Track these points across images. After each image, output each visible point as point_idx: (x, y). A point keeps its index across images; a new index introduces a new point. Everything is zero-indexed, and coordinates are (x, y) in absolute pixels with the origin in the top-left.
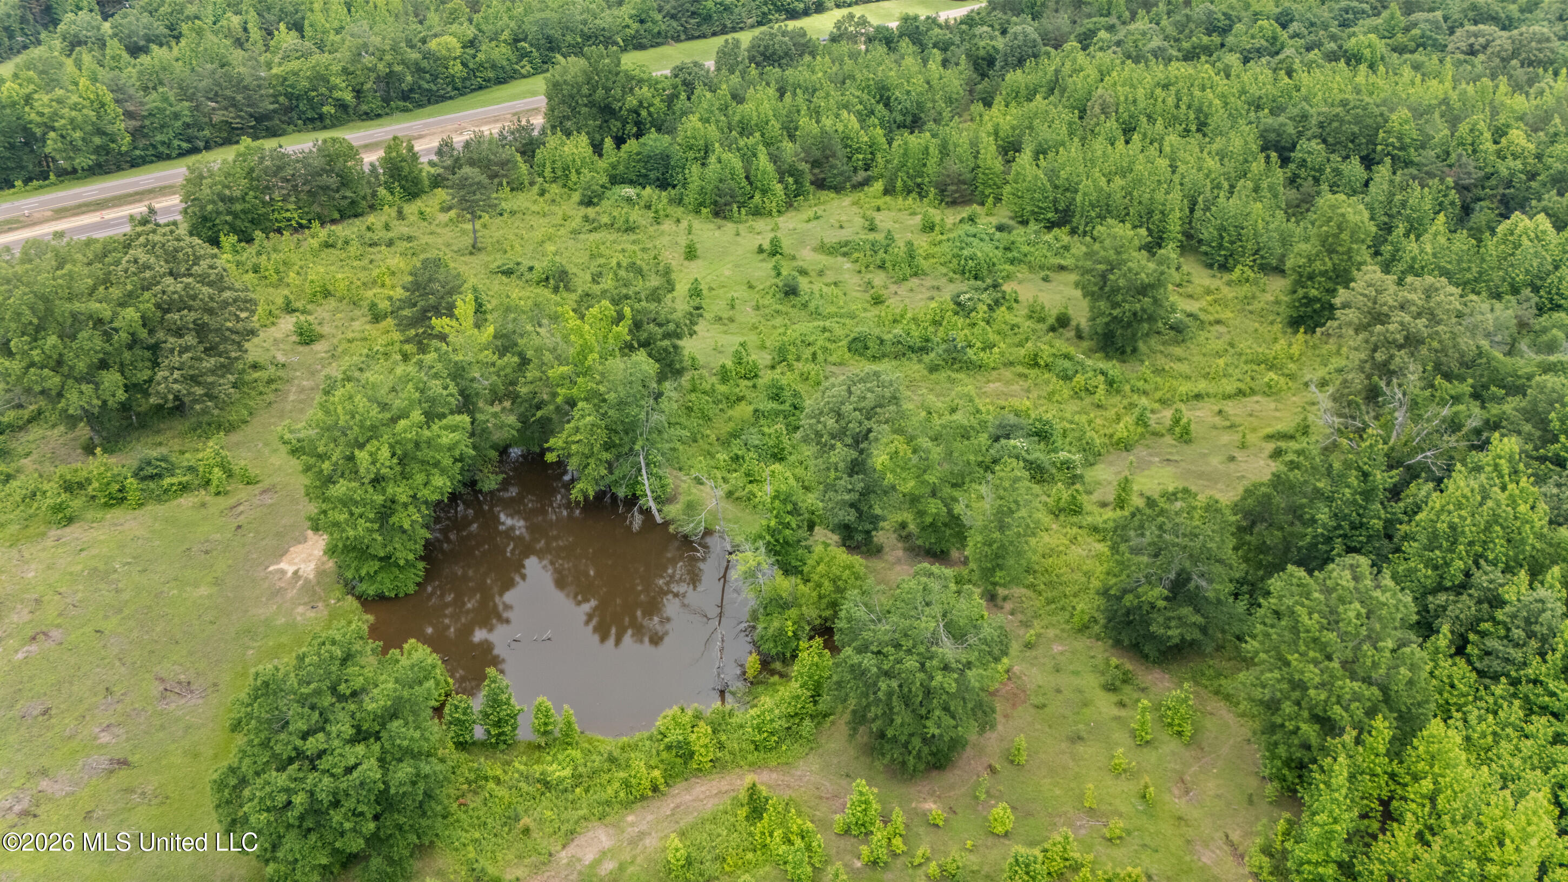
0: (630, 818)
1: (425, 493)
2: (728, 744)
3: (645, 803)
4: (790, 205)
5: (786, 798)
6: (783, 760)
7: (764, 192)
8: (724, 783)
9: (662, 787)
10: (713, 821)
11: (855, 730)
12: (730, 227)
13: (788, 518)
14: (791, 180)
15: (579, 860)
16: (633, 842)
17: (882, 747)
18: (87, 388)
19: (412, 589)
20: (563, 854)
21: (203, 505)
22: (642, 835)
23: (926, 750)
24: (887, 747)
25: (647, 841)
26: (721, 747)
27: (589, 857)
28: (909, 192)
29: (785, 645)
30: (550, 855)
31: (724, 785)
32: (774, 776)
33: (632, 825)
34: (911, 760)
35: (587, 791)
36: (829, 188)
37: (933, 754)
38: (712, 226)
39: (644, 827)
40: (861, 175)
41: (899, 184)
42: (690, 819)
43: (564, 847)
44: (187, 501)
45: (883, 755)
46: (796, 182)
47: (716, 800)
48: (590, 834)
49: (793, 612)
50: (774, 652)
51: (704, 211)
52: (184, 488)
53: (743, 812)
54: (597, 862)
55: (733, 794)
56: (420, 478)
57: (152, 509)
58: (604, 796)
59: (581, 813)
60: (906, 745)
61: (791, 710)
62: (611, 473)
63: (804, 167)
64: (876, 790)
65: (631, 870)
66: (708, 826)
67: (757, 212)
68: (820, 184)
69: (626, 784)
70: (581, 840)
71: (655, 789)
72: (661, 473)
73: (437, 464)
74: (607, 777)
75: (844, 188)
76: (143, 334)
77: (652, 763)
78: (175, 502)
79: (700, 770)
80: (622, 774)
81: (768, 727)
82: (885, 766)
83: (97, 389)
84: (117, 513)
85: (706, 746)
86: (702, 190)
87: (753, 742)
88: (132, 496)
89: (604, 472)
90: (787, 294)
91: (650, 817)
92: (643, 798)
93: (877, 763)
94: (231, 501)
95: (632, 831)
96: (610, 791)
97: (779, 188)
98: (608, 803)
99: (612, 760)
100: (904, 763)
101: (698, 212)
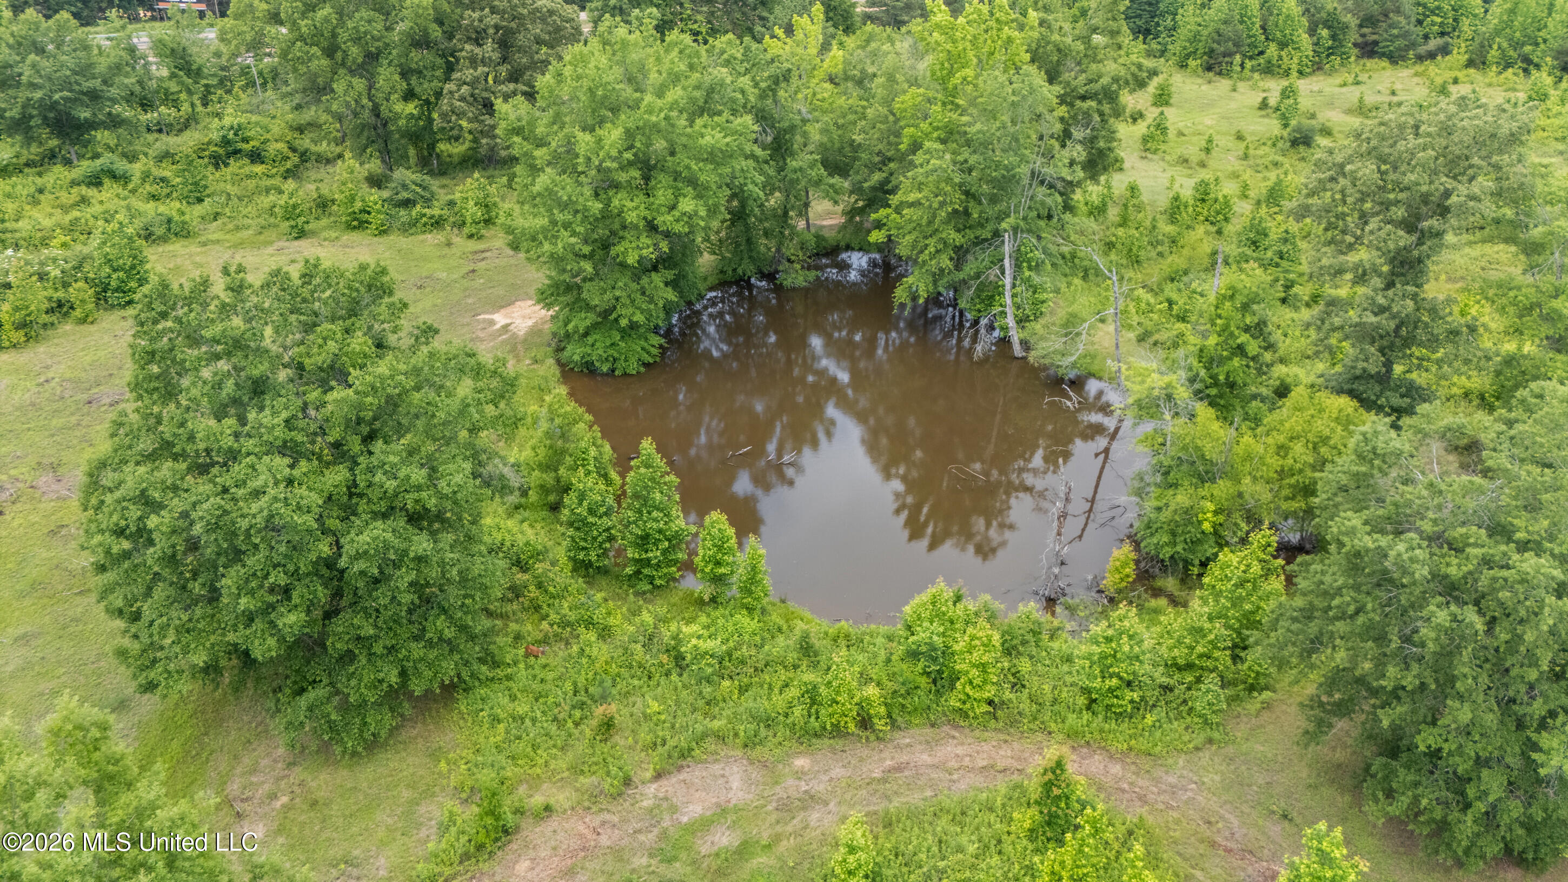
0: (801, 762)
1: (665, 220)
2: (1034, 683)
3: (839, 743)
4: (1318, 67)
5: (1131, 819)
6: (1142, 744)
7: (1283, 45)
8: (1006, 751)
9: (879, 724)
10: (960, 816)
11: (1322, 725)
12: (1224, 84)
13: (1243, 338)
14: (1325, 33)
15: (674, 809)
16: (786, 808)
17: (1390, 775)
18: (359, 84)
19: (633, 367)
20: (652, 788)
21: (449, 244)
22: (810, 800)
23: (1515, 809)
24: (1404, 776)
25: (814, 816)
26: (1018, 684)
27: (694, 810)
28: (1508, 65)
29: (1195, 543)
30: (627, 782)
31: (1004, 756)
32: (1116, 769)
33: (800, 775)
34: (1467, 826)
35: (743, 690)
36: (1382, 55)
37: (1530, 826)
38: (1199, 81)
39: (820, 786)
40: (1433, 44)
41: (1494, 53)
42: (915, 799)
43: (658, 776)
44: (433, 238)
45: (1390, 794)
46: (1333, 37)
47: (979, 781)
48: (716, 768)
49: (1222, 488)
50: (1166, 553)
51: (1192, 63)
52: (437, 223)
53: (1026, 818)
54: (703, 825)
55: (1016, 778)
56: (662, 196)
57: (394, 238)
58: (764, 705)
59: (716, 724)
60: (1459, 783)
61: (1180, 654)
62: (958, 267)
63: (1351, 20)
64: (1364, 866)
65: (761, 860)
66: (943, 823)
67: (1269, 70)
68: (1369, 50)
69: (812, 697)
70: (693, 774)
71: (865, 722)
72: (1036, 280)
73: (692, 182)
74: (783, 675)
75: (1404, 58)
76: (436, 32)
77: (873, 673)
78: (421, 237)
79: (964, 714)
80: (809, 677)
81: (1122, 668)
82: (1391, 819)
83: (370, 88)
84: (355, 236)
85: (983, 667)
86: (1195, 38)
87: (1086, 691)
88: (376, 219)
89: (945, 262)
90: (1295, 143)
91: (838, 772)
92: (838, 732)
93: (1370, 807)
94: (481, 246)
95: (792, 787)
96: (779, 701)
97: (1305, 40)
98: (768, 722)
99: (806, 649)
100: (1442, 827)
101: (1183, 66)
